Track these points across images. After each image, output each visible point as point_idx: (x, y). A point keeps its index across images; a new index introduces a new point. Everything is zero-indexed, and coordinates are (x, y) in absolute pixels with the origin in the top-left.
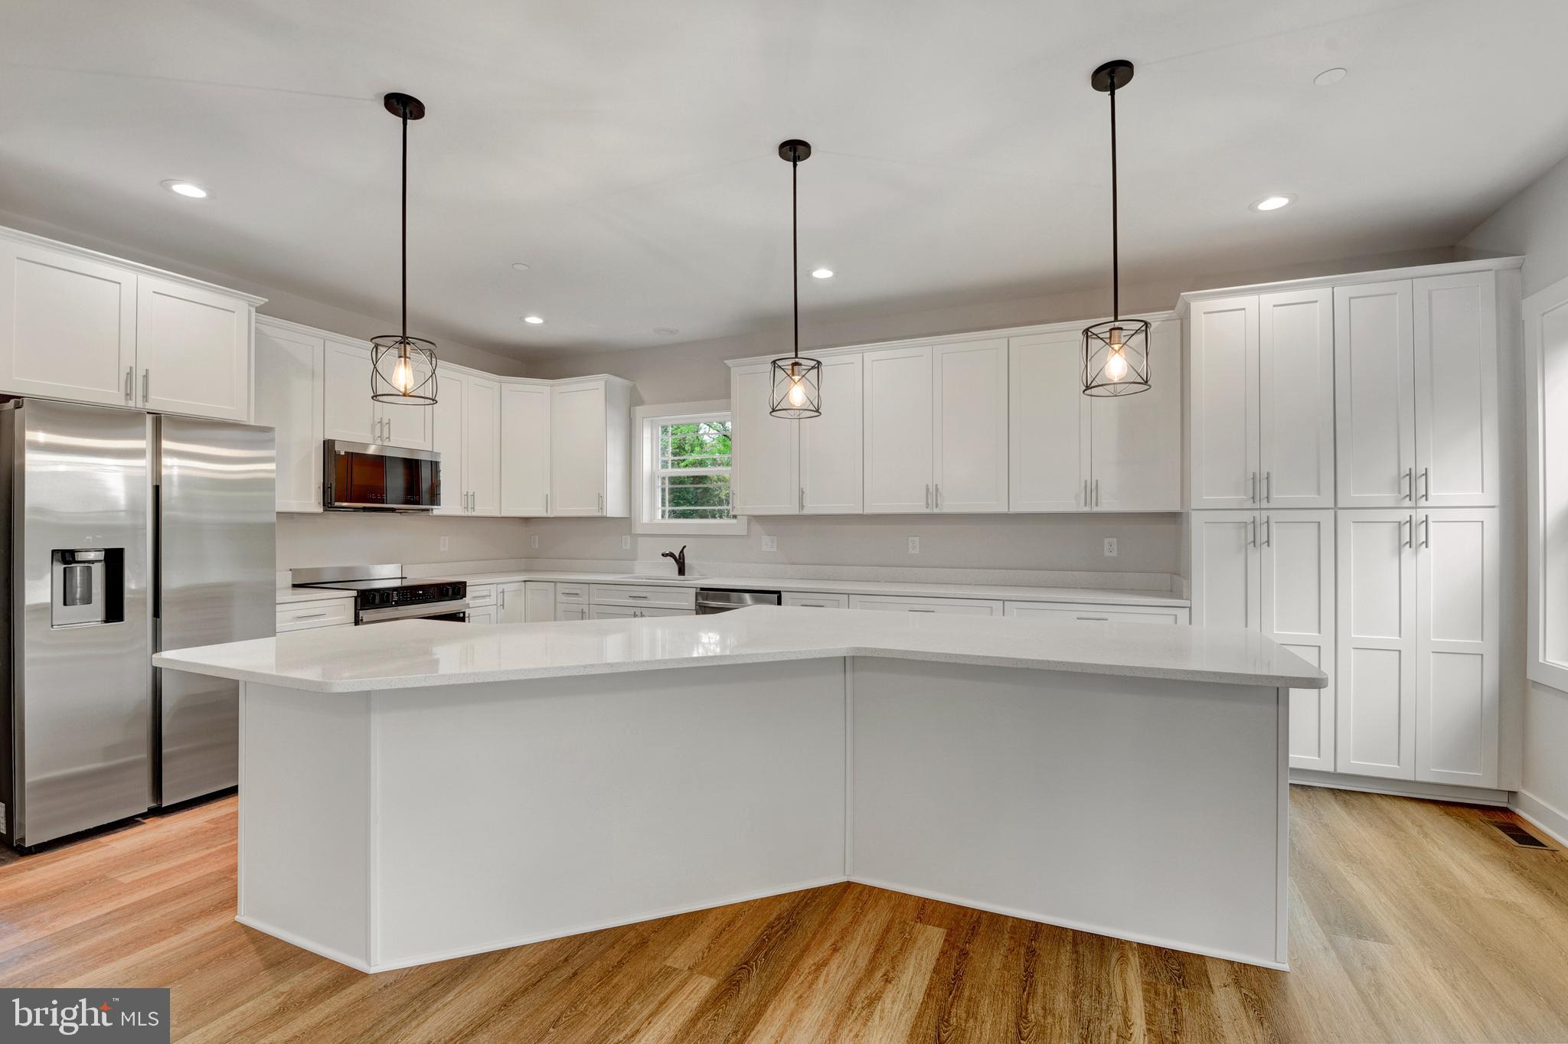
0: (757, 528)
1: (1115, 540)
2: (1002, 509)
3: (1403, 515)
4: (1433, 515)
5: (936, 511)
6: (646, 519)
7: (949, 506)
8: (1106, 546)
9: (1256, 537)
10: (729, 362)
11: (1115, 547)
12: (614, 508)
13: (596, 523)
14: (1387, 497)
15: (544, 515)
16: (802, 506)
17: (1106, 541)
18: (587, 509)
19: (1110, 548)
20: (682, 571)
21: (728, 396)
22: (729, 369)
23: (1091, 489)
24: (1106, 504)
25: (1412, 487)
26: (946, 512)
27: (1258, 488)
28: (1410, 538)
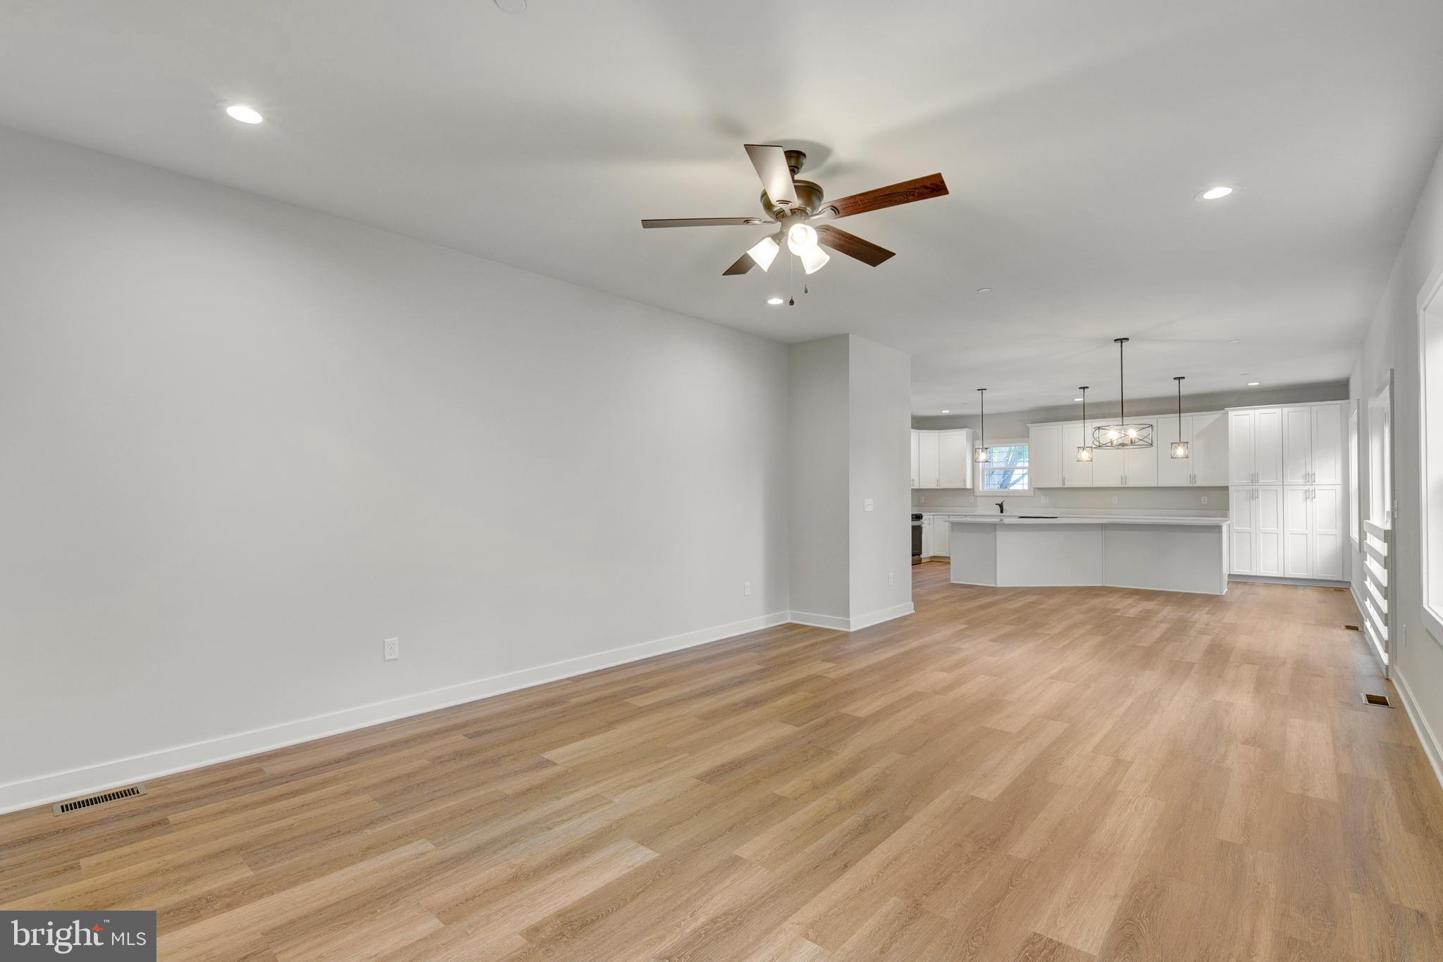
0: (1038, 493)
1: (1206, 497)
2: (1155, 485)
3: (1307, 488)
4: (1317, 488)
5: (1126, 486)
6: (981, 489)
7: (1131, 484)
8: (1202, 500)
9: (1253, 495)
10: (1029, 425)
11: (1206, 500)
12: (969, 486)
13: (963, 491)
14: (1301, 481)
15: (936, 487)
16: (1064, 484)
17: (1203, 498)
18: (960, 486)
19: (1204, 500)
20: (1002, 511)
21: (1028, 437)
22: (1029, 428)
23: (1193, 478)
24: (1199, 483)
25: (1309, 478)
26: (1130, 486)
27: (1254, 478)
28: (1309, 496)
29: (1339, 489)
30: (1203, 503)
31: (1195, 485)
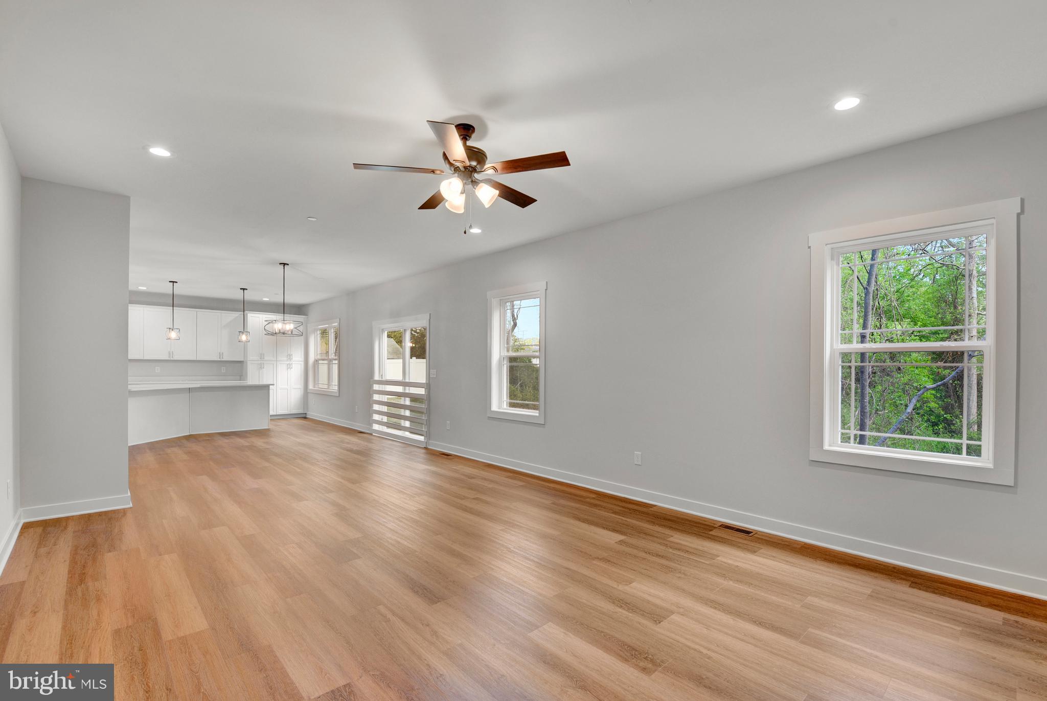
2: (195, 359)
3: (288, 362)
4: (293, 362)
7: (176, 358)
9: (261, 367)
14: (285, 359)
17: (223, 368)
19: (223, 370)
23: (221, 354)
24: (225, 358)
25: (289, 357)
26: (175, 359)
27: (262, 356)
28: (289, 367)
29: (302, 363)
30: (223, 371)
31: (222, 360)
